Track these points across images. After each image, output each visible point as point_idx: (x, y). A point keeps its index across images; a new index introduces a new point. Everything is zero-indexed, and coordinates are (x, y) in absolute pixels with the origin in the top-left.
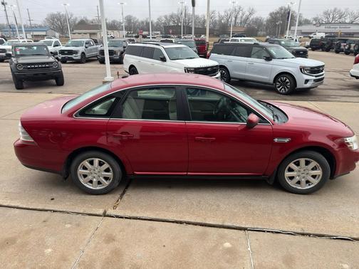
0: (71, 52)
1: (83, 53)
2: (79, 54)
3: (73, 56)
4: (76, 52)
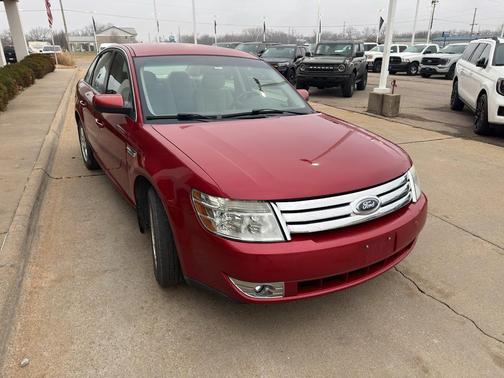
3: (438, 68)
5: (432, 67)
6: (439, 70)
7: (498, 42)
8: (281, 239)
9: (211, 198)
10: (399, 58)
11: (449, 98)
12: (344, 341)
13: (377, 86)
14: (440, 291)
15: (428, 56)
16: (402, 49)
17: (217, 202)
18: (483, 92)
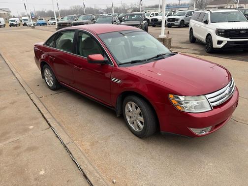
0: (174, 20)
1: (183, 20)
2: (179, 21)
3: (175, 23)
4: (177, 20)
5: (172, 23)
6: (176, 24)
7: (211, 12)
8: (210, 109)
9: (179, 97)
10: (157, 19)
11: (188, 37)
12: (225, 145)
13: (160, 34)
14: (242, 120)
15: (169, 17)
16: (157, 15)
17: (182, 98)
18: (209, 35)
